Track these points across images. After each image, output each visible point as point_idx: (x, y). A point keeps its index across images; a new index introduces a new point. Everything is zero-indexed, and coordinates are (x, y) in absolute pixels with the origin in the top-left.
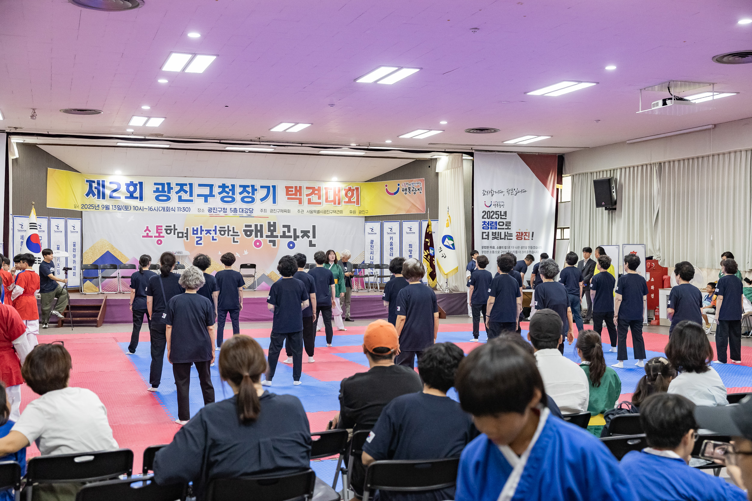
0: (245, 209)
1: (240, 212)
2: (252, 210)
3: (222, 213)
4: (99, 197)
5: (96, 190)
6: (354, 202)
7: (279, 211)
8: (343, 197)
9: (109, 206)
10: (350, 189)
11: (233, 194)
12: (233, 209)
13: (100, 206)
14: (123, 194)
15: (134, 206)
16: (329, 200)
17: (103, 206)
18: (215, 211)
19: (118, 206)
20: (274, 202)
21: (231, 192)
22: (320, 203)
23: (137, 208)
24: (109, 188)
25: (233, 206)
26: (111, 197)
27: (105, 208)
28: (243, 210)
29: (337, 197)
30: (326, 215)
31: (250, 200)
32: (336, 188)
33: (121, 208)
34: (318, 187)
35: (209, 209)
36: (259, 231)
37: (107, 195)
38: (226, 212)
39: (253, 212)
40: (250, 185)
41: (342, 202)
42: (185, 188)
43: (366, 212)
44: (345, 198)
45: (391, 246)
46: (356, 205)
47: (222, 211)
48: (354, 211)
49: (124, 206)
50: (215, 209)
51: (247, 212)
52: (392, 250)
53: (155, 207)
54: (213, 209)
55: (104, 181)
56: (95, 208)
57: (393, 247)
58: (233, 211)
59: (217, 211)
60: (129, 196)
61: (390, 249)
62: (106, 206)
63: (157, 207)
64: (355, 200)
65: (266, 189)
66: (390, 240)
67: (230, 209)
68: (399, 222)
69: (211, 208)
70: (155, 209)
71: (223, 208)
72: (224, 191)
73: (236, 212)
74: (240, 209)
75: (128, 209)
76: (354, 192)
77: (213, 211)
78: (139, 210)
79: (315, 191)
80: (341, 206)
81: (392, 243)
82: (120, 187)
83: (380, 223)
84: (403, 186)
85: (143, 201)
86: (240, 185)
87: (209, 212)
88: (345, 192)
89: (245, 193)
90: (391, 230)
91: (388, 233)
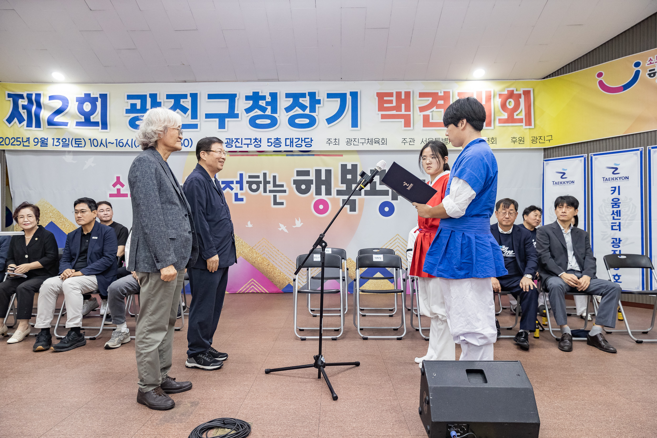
0: (296, 138)
1: (286, 145)
2: (309, 142)
4: (30, 125)
5: (25, 111)
6: (520, 121)
7: (363, 141)
8: (496, 110)
9: (47, 139)
10: (511, 95)
11: (274, 110)
12: (272, 141)
13: (31, 140)
14: (73, 116)
15: (90, 139)
17: (36, 140)
18: (238, 145)
19: (64, 140)
20: (355, 124)
21: (269, 108)
23: (95, 141)
24: (49, 108)
25: (272, 133)
26: (50, 123)
27: (39, 144)
28: (292, 142)
31: (307, 121)
32: (481, 92)
33: (69, 142)
34: (444, 92)
35: (228, 141)
36: (323, 182)
37: (45, 120)
38: (260, 146)
39: (311, 145)
40: (305, 93)
41: (495, 121)
42: (183, 102)
43: (546, 138)
44: (502, 114)
45: (614, 206)
46: (526, 125)
47: (252, 144)
48: (520, 138)
49: (73, 139)
50: (238, 140)
51: (301, 146)
52: (617, 216)
53: (128, 140)
54: (235, 140)
55: (40, 94)
56: (23, 144)
57: (620, 211)
58: (274, 143)
59: (243, 144)
60: (83, 120)
61: (613, 215)
62: (42, 139)
63: (132, 139)
64: (522, 116)
65: (339, 100)
66: (612, 194)
67: (268, 139)
68: (638, 150)
69: (232, 139)
70: (128, 142)
71: (254, 139)
72: (255, 106)
73: (279, 146)
74: (286, 139)
75: (81, 144)
76: (520, 99)
77: (236, 145)
78: (100, 146)
79: (439, 101)
80: (493, 128)
81: (617, 200)
82: (67, 104)
83: (583, 158)
84: (651, 63)
85: (107, 129)
86: (286, 94)
87: (228, 146)
88: (500, 100)
89: (297, 108)
90: (615, 171)
91: (605, 179)
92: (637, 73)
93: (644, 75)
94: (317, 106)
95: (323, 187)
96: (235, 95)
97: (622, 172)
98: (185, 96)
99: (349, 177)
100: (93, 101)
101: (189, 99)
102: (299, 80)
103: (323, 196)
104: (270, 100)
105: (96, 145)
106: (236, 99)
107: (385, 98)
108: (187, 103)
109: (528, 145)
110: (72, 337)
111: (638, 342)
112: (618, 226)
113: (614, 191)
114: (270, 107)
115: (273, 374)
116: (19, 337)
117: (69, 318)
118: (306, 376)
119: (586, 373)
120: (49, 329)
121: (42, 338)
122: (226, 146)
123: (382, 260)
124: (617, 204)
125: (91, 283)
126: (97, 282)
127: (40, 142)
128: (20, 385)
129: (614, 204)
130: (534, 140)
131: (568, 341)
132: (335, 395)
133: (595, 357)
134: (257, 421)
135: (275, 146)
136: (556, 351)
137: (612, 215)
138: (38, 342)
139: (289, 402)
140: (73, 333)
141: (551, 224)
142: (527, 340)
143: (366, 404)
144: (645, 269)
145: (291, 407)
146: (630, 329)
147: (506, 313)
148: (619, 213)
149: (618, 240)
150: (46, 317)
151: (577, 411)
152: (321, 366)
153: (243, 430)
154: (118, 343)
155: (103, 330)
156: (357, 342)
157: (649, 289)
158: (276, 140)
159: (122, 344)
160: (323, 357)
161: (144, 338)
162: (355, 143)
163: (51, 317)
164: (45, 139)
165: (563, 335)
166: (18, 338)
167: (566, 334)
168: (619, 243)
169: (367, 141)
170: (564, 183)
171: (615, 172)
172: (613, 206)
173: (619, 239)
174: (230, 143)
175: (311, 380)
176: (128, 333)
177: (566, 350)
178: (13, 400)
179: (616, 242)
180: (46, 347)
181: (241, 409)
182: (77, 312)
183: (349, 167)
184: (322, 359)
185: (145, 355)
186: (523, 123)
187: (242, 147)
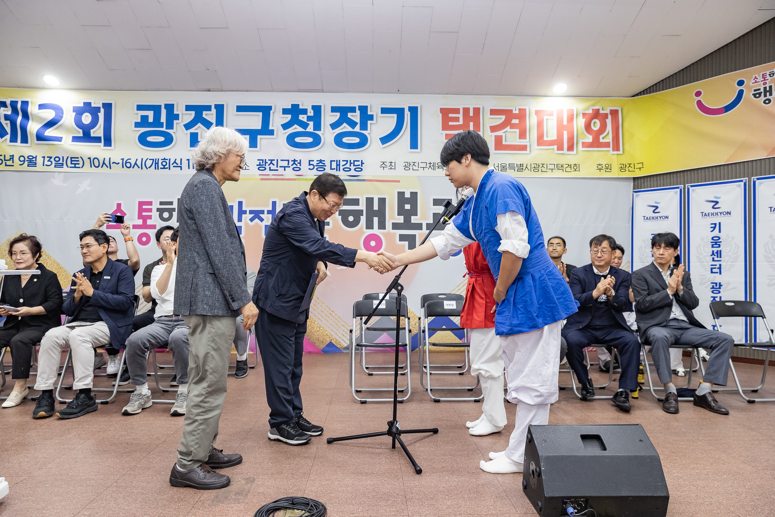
0: (343, 161)
1: (331, 169)
2: (359, 165)
3: (289, 173)
4: (13, 139)
5: (8, 122)
6: (607, 145)
7: (424, 165)
8: (580, 132)
9: (36, 158)
10: (596, 114)
11: (317, 126)
12: (315, 163)
13: (16, 159)
14: (68, 130)
15: (90, 158)
16: (545, 138)
17: (22, 159)
18: (273, 167)
19: (57, 159)
20: (414, 144)
21: (311, 124)
22: (524, 148)
23: (96, 161)
24: (38, 119)
25: (315, 154)
26: (40, 137)
27: (26, 163)
28: (338, 165)
29: (565, 133)
30: (539, 175)
31: (356, 140)
32: (562, 111)
33: (63, 161)
34: (520, 109)
35: (260, 163)
36: (375, 213)
37: (33, 134)
38: (300, 169)
39: (362, 170)
40: (355, 107)
41: (578, 145)
42: (205, 114)
43: (637, 166)
44: (586, 136)
45: (714, 246)
46: (613, 150)
47: (289, 167)
48: (607, 166)
49: (68, 157)
50: (273, 162)
51: (349, 169)
52: (718, 257)
53: (137, 159)
54: (269, 162)
55: (27, 102)
56: (6, 163)
57: (720, 251)
58: (316, 166)
59: (279, 166)
60: (82, 135)
61: (713, 256)
62: (30, 157)
63: (142, 159)
64: (609, 139)
65: (395, 115)
66: (712, 231)
67: (310, 161)
68: (742, 181)
69: (265, 160)
70: (137, 163)
71: (292, 161)
72: (295, 121)
73: (323, 169)
74: (331, 161)
75: (79, 164)
76: (606, 120)
77: (270, 168)
78: (102, 167)
79: (513, 120)
80: (576, 153)
81: (717, 238)
82: (61, 115)
83: (678, 190)
84: (756, 82)
85: (111, 146)
86: (332, 107)
87: (260, 169)
88: (584, 120)
89: (345, 124)
90: (715, 205)
91: (704, 214)
92: (741, 93)
93: (748, 95)
94: (369, 122)
95: (376, 220)
96: (270, 108)
97: (723, 206)
98: (208, 108)
99: (407, 207)
100: (94, 112)
101: (214, 111)
102: (348, 91)
103: (376, 231)
104: (312, 114)
105: (97, 165)
106: (271, 112)
107: (450, 115)
108: (210, 116)
109: (615, 173)
110: (81, 401)
111: (750, 402)
112: (718, 268)
113: (714, 228)
114: (312, 122)
115: (338, 444)
116: (17, 400)
117: (78, 377)
118: (378, 446)
119: (700, 438)
120: (51, 390)
121: (44, 402)
122: (258, 169)
123: (455, 307)
124: (718, 243)
125: (104, 334)
126: (109, 332)
127: (27, 161)
128: (26, 460)
129: (714, 243)
130: (623, 168)
131: (673, 401)
132: (418, 468)
133: (706, 419)
134: (331, 500)
135: (318, 169)
136: (659, 413)
137: (711, 255)
138: (39, 407)
139: (365, 477)
140: (83, 395)
141: (648, 266)
142: (628, 400)
143: (456, 478)
144: (748, 318)
145: (367, 483)
146: (742, 386)
147: (594, 370)
148: (719, 254)
149: (718, 284)
150: (49, 376)
151: (701, 481)
152: (396, 433)
153: (318, 512)
154: (139, 408)
155: (118, 392)
156: (428, 405)
157: (753, 342)
158: (319, 162)
159: (143, 409)
160: (398, 423)
161: (201, 402)
162: (415, 168)
163: (55, 377)
164: (33, 157)
165: (667, 395)
166: (15, 401)
167: (671, 393)
168: (720, 288)
169: (428, 165)
170: (657, 218)
171: (715, 207)
172: (712, 245)
173: (720, 283)
174: (263, 165)
175: (384, 450)
176: (150, 396)
177: (672, 412)
178: (21, 478)
179: (716, 287)
180: (50, 414)
181: (308, 486)
182: (87, 370)
183: (408, 195)
184: (397, 426)
185: (201, 422)
186: (610, 147)
187: (277, 170)
